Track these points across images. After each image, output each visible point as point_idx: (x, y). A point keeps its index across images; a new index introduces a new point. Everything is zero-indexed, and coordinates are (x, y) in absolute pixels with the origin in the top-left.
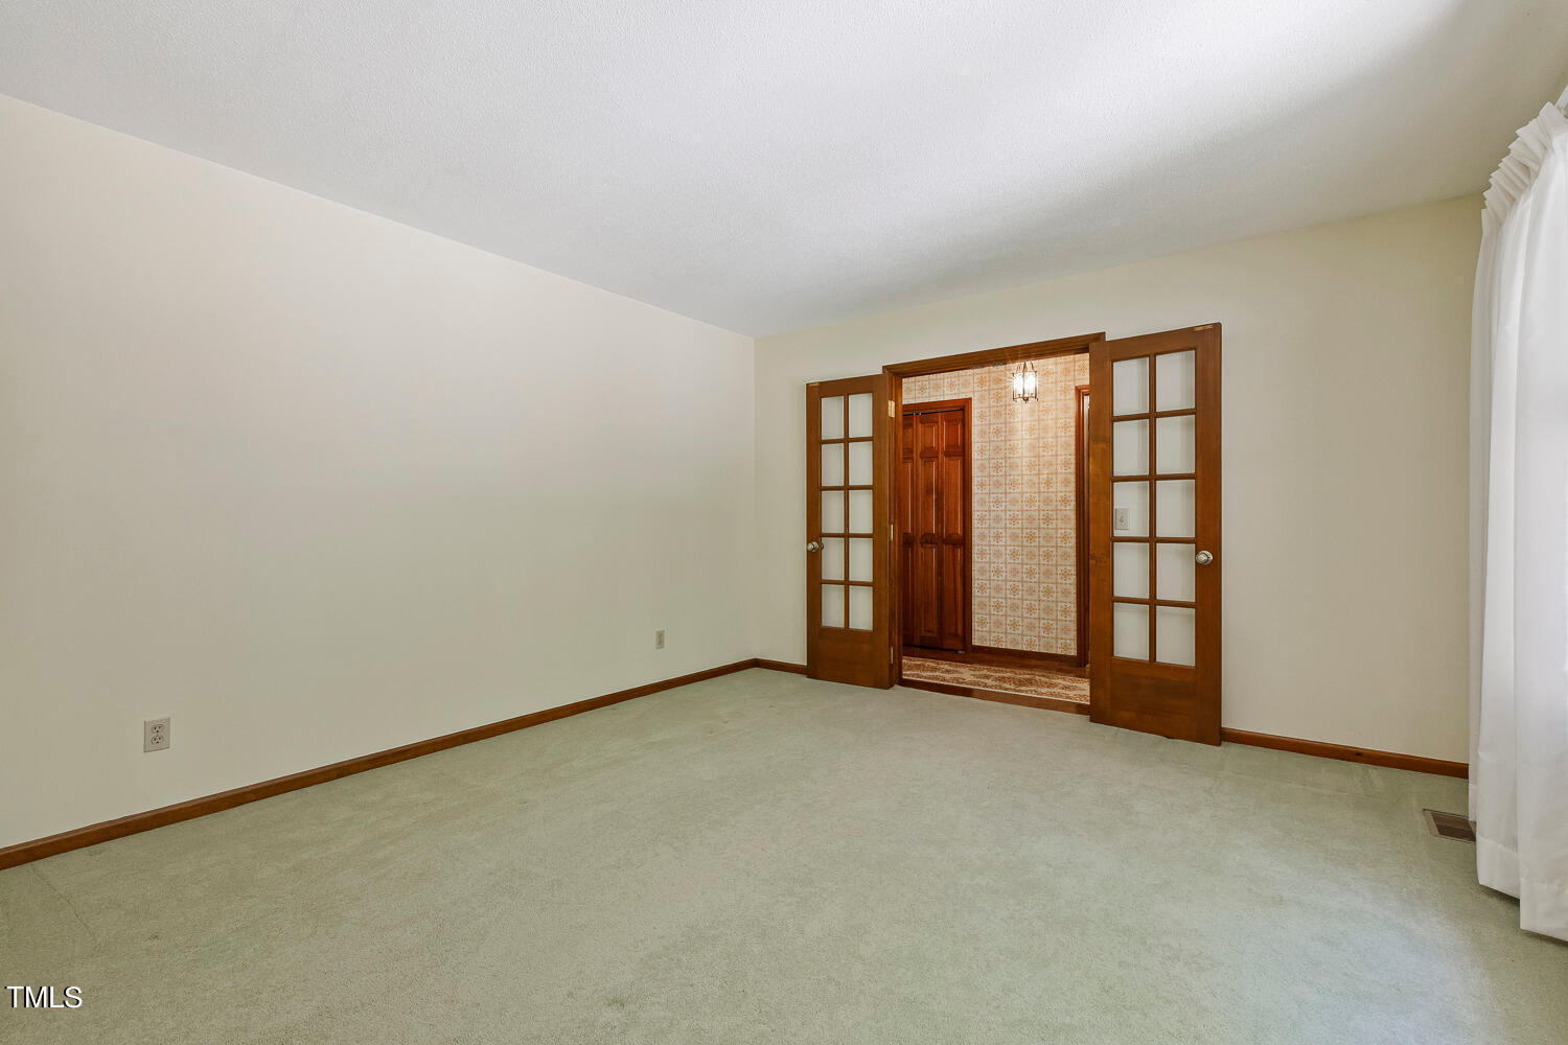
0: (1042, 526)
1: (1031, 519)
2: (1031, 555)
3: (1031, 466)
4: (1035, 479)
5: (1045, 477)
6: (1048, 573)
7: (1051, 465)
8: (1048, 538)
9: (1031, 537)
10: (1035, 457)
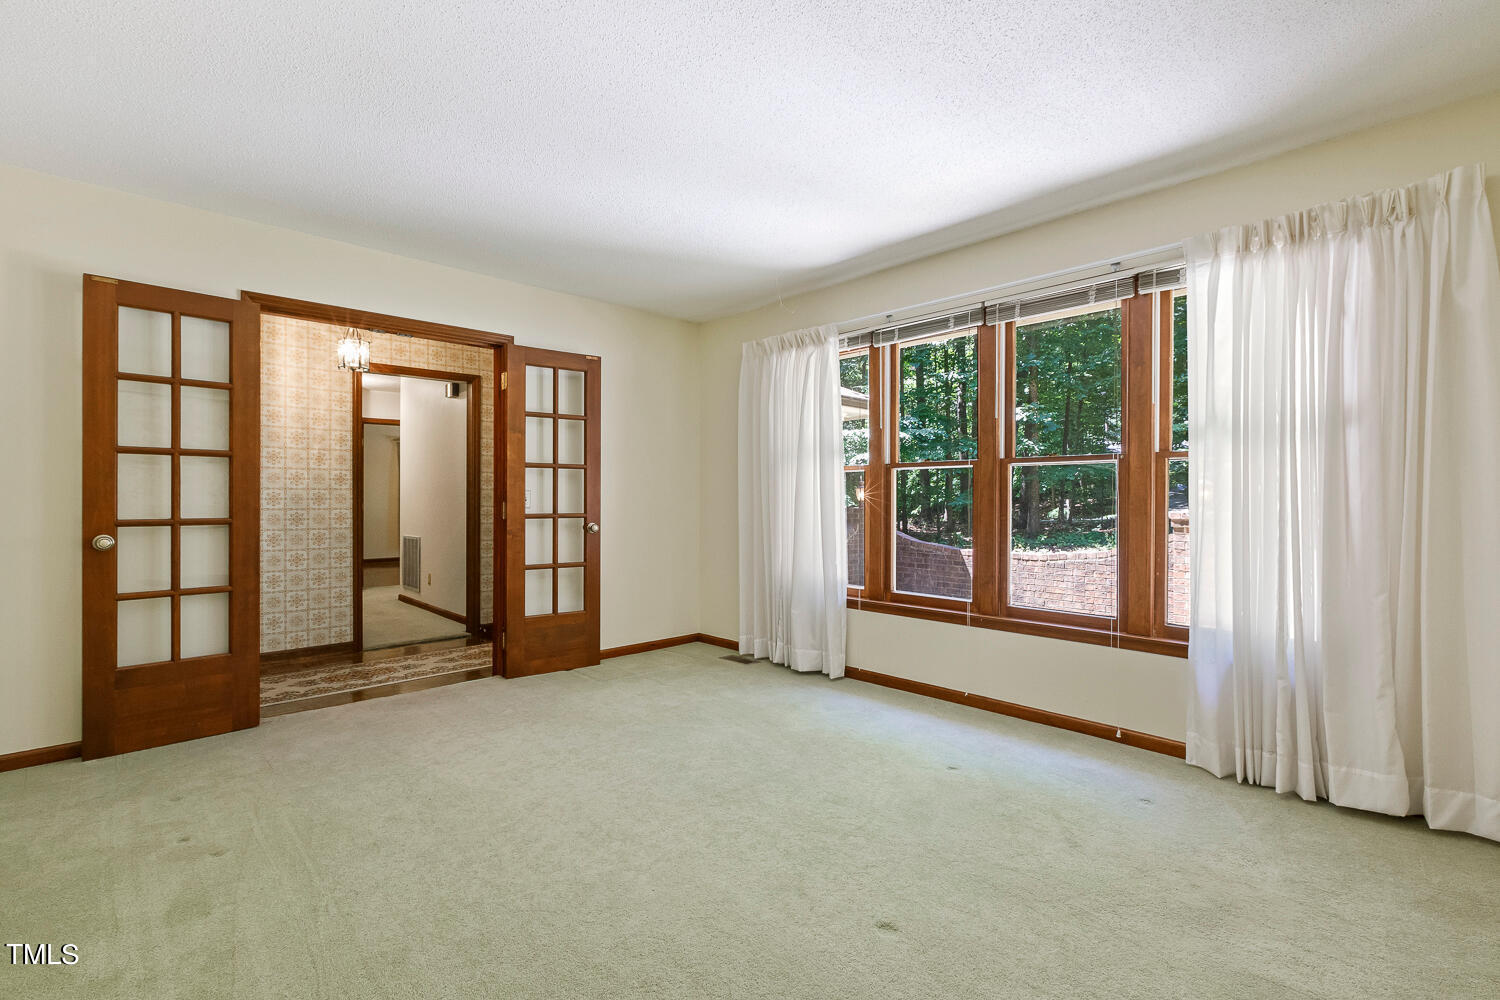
0: (311, 506)
1: (297, 499)
2: (298, 540)
3: (297, 438)
4: (304, 454)
5: (316, 452)
6: (319, 558)
7: (324, 440)
8: (320, 519)
9: (297, 520)
10: (303, 429)
